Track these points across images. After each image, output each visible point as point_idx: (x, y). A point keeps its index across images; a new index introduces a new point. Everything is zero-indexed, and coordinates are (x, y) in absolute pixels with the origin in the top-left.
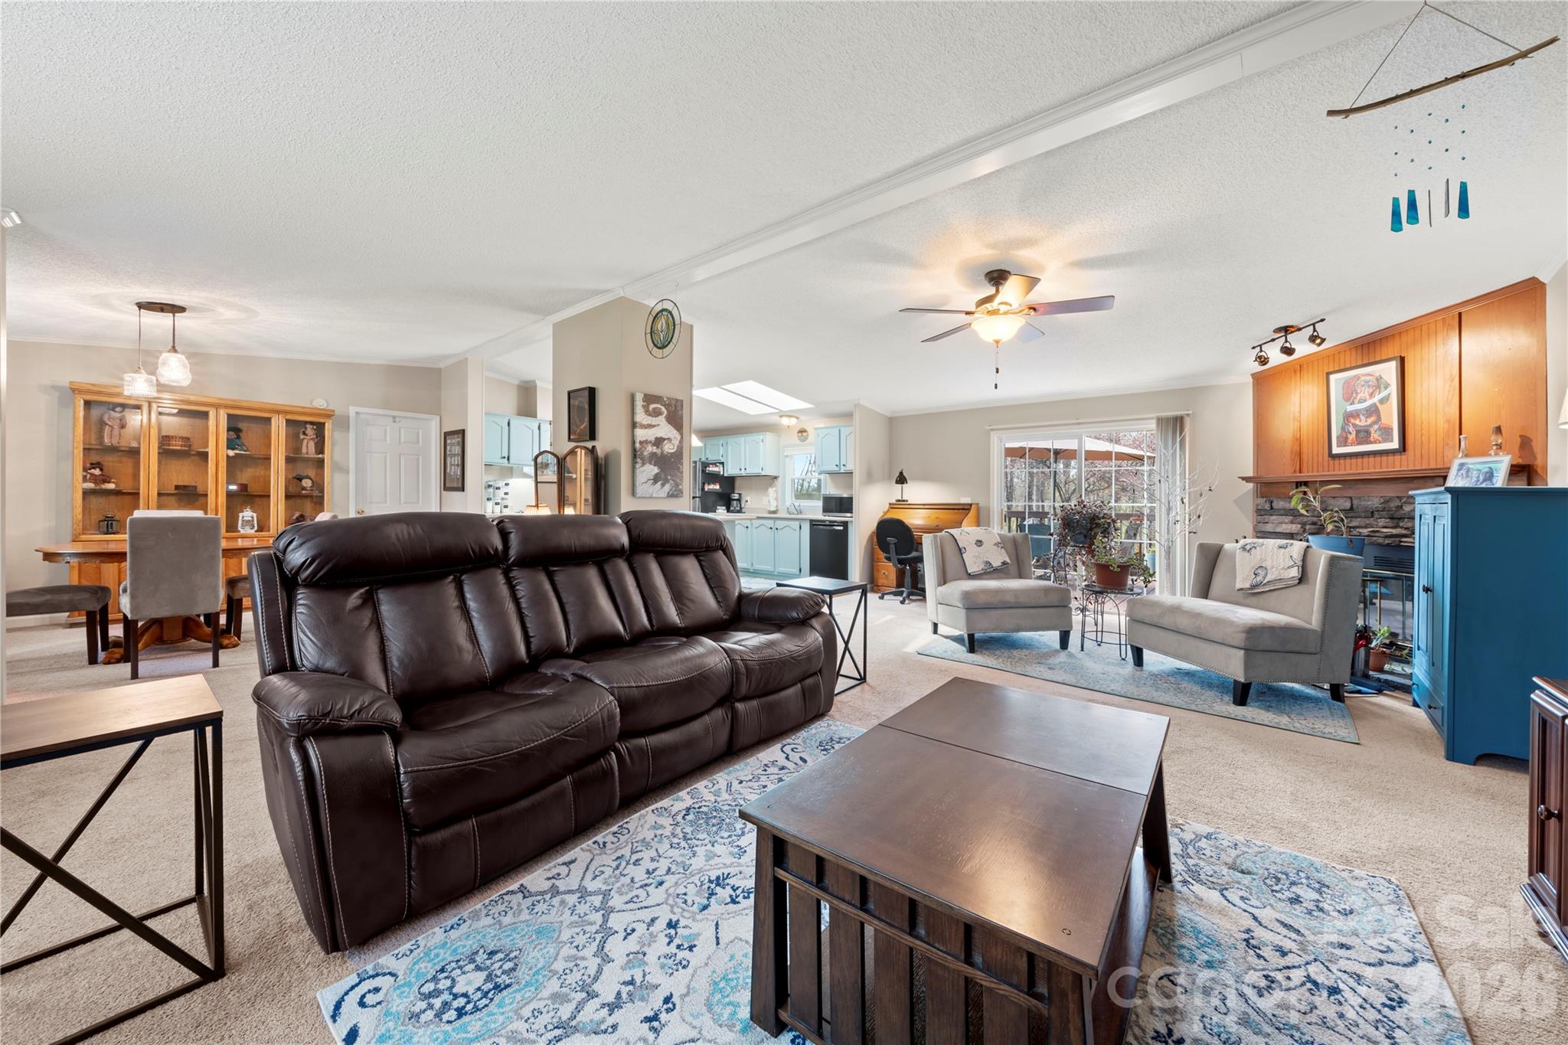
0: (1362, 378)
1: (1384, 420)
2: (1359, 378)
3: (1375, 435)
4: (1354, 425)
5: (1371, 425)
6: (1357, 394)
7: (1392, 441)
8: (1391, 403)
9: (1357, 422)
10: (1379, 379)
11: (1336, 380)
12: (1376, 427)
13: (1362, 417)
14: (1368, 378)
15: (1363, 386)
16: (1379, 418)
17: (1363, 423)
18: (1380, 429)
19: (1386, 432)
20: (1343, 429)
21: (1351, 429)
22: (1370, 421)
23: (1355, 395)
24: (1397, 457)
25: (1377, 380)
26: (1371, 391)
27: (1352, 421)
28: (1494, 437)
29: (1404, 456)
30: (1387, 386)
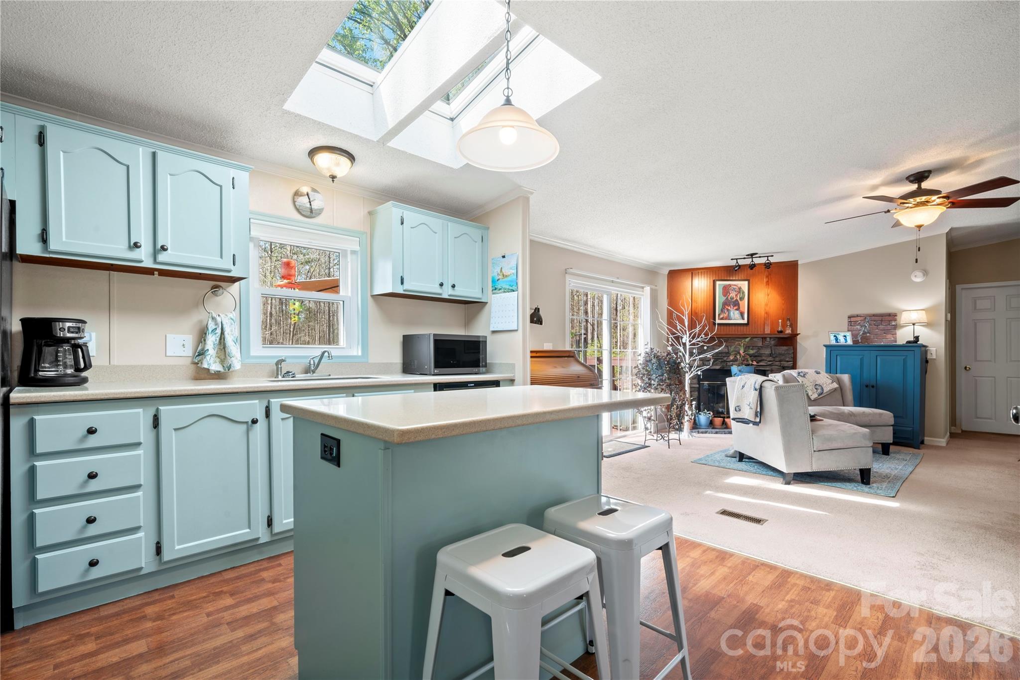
0: (732, 286)
1: (741, 309)
2: (731, 286)
3: (737, 316)
6: (730, 294)
7: (744, 319)
8: (745, 302)
9: (729, 308)
10: (740, 288)
11: (719, 285)
13: (731, 306)
14: (735, 287)
15: (732, 290)
16: (739, 308)
18: (739, 313)
20: (722, 310)
21: (726, 311)
22: (735, 308)
23: (728, 294)
24: (745, 327)
25: (739, 289)
26: (736, 293)
27: (727, 307)
28: (788, 322)
29: (748, 327)
30: (743, 293)
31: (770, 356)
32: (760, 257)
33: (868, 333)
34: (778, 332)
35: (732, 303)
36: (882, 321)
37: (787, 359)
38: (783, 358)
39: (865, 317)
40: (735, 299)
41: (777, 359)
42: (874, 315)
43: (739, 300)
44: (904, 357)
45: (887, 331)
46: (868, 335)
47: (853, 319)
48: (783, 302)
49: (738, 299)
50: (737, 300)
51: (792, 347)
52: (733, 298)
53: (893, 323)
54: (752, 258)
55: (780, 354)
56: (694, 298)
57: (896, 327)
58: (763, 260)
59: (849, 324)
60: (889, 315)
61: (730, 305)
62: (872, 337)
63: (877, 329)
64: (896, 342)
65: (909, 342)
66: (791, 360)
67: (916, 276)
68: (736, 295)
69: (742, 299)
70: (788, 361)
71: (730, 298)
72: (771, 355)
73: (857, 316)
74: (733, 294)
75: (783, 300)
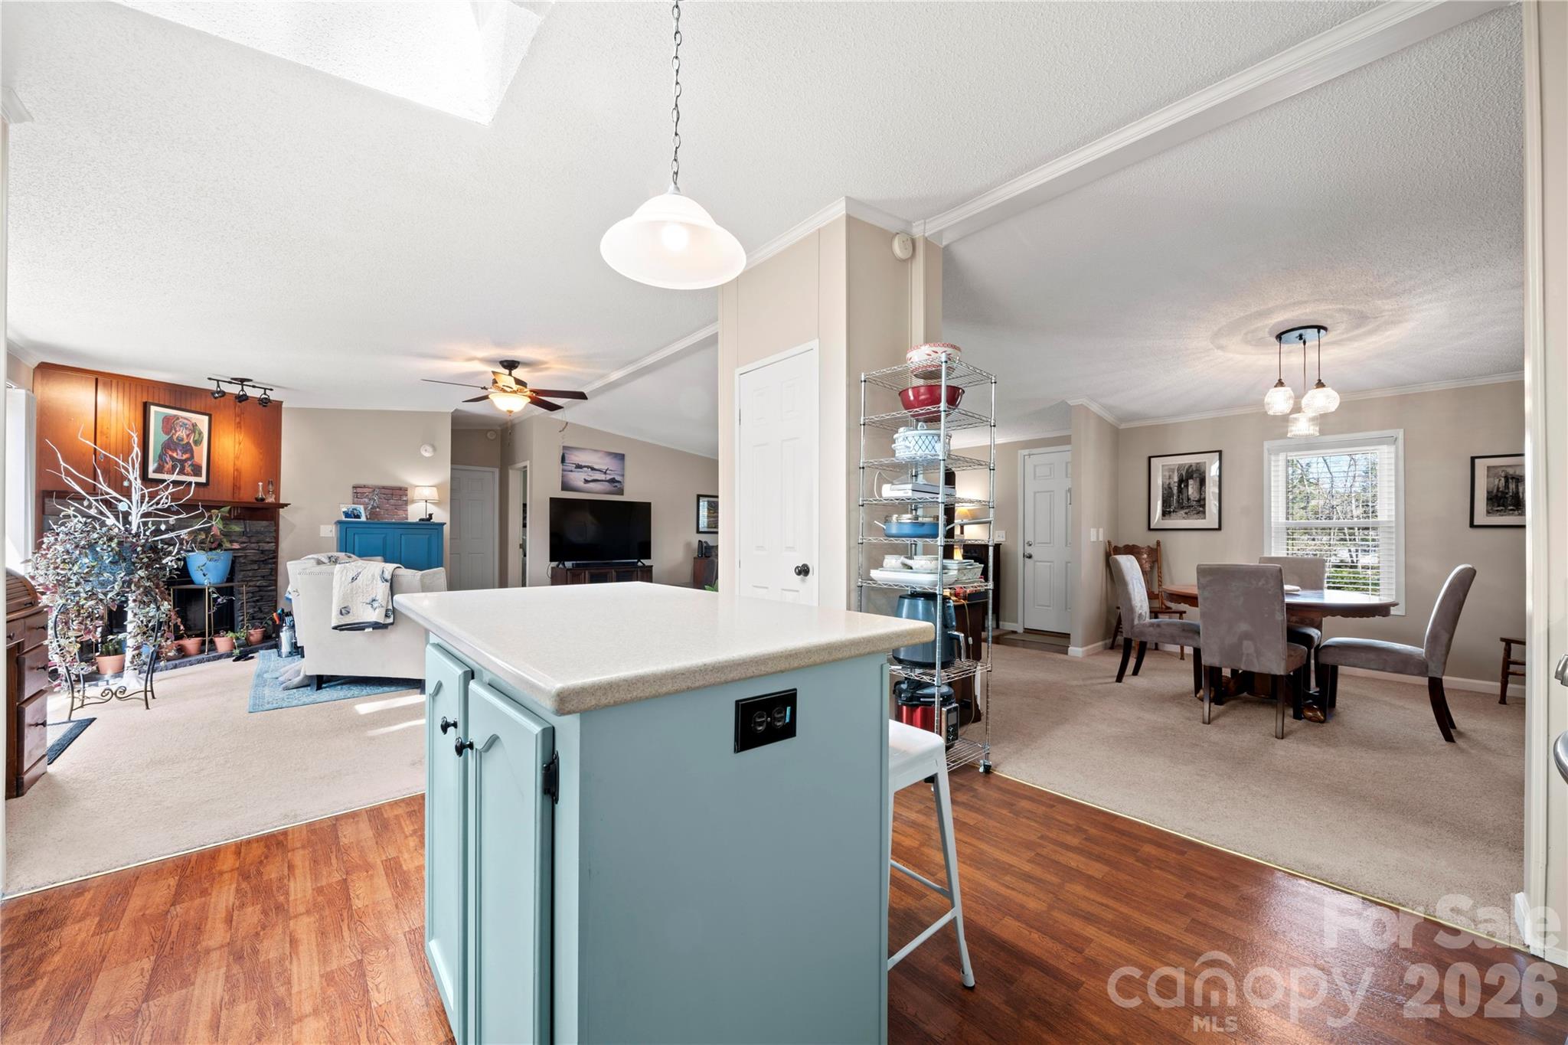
0: (181, 420)
1: (196, 459)
2: (178, 419)
3: (188, 469)
4: (172, 457)
5: (186, 461)
6: (176, 431)
7: (201, 476)
8: (202, 448)
9: (175, 455)
10: (194, 425)
11: (155, 412)
12: (190, 463)
13: (179, 452)
14: (186, 421)
15: (181, 426)
16: (192, 457)
17: (179, 457)
18: (192, 465)
19: (197, 471)
20: (160, 457)
21: (168, 459)
22: (185, 457)
23: (174, 431)
24: (202, 490)
26: (188, 433)
27: (170, 453)
28: (270, 486)
29: (206, 489)
30: (200, 433)
31: (243, 535)
32: (254, 387)
33: (378, 507)
34: (257, 499)
35: (181, 448)
36: (392, 495)
37: (268, 540)
38: (261, 537)
39: (374, 489)
40: (185, 441)
41: (253, 540)
42: (384, 488)
43: (192, 444)
44: (427, 536)
45: (397, 507)
46: (378, 510)
47: (359, 490)
48: (261, 456)
49: (191, 441)
50: (188, 443)
51: (273, 522)
52: (182, 440)
53: (405, 499)
54: (243, 385)
55: (258, 532)
56: (102, 426)
57: (406, 503)
58: (257, 393)
59: (354, 497)
60: (400, 489)
61: (176, 450)
62: (382, 513)
63: (388, 503)
64: (407, 519)
65: (421, 520)
66: (273, 540)
67: (426, 450)
68: (188, 436)
69: (198, 442)
70: (269, 543)
71: (177, 438)
72: (244, 533)
73: (365, 487)
74: (182, 433)
75: (261, 453)
